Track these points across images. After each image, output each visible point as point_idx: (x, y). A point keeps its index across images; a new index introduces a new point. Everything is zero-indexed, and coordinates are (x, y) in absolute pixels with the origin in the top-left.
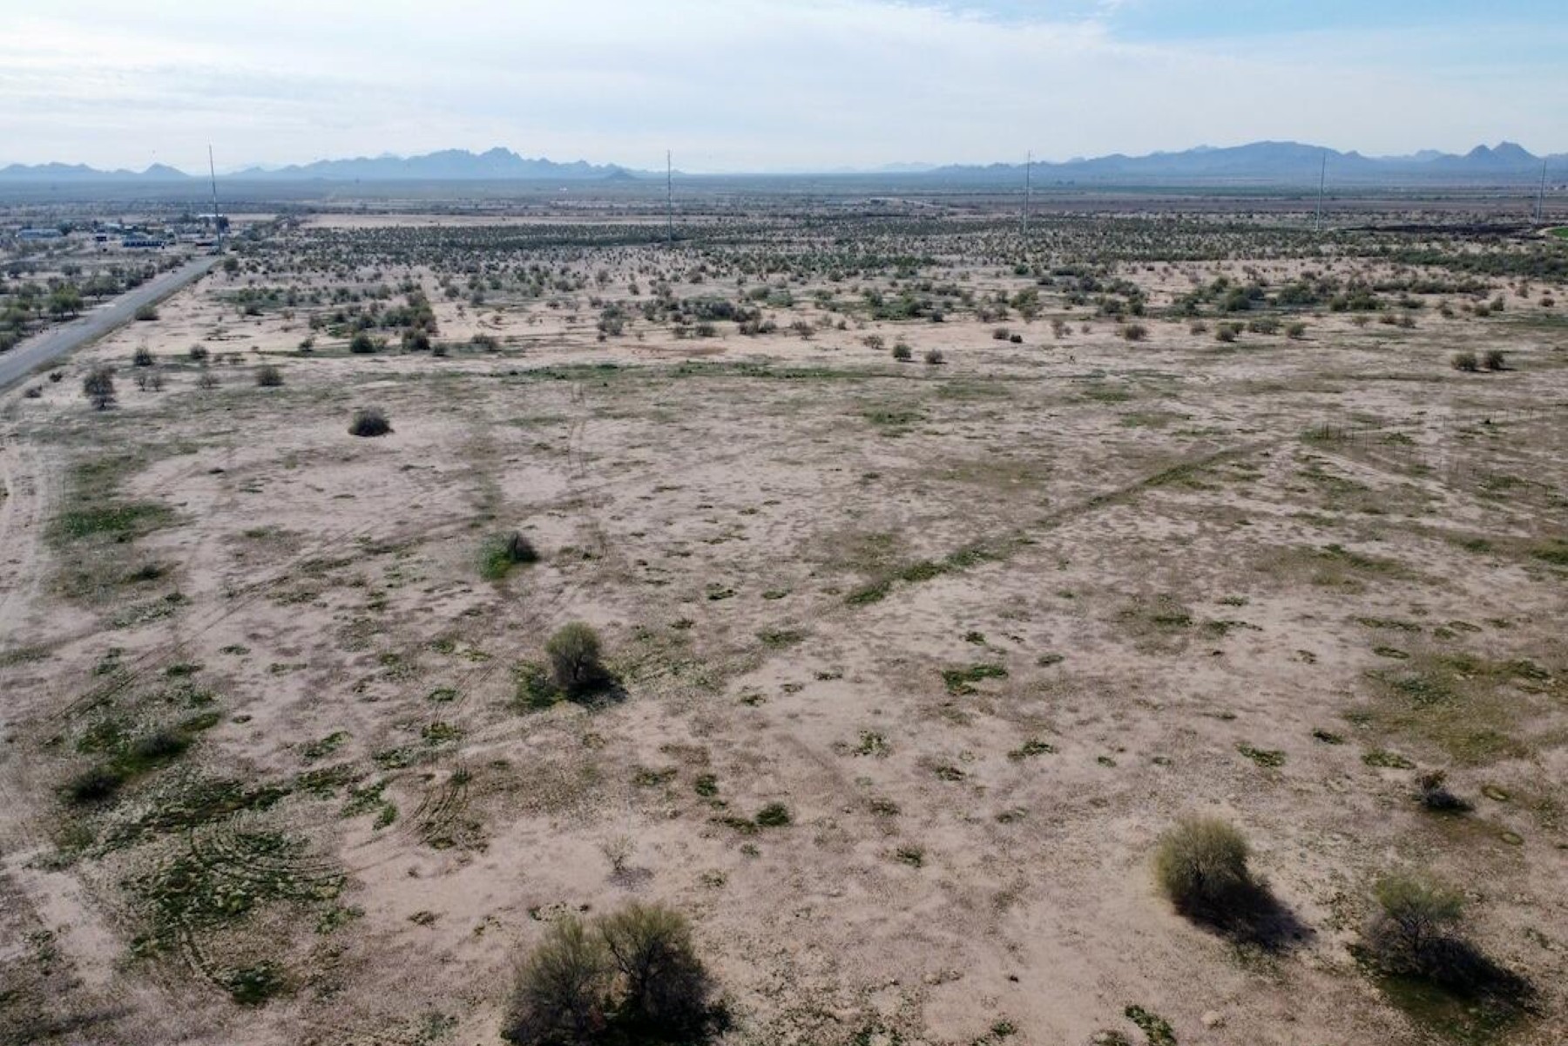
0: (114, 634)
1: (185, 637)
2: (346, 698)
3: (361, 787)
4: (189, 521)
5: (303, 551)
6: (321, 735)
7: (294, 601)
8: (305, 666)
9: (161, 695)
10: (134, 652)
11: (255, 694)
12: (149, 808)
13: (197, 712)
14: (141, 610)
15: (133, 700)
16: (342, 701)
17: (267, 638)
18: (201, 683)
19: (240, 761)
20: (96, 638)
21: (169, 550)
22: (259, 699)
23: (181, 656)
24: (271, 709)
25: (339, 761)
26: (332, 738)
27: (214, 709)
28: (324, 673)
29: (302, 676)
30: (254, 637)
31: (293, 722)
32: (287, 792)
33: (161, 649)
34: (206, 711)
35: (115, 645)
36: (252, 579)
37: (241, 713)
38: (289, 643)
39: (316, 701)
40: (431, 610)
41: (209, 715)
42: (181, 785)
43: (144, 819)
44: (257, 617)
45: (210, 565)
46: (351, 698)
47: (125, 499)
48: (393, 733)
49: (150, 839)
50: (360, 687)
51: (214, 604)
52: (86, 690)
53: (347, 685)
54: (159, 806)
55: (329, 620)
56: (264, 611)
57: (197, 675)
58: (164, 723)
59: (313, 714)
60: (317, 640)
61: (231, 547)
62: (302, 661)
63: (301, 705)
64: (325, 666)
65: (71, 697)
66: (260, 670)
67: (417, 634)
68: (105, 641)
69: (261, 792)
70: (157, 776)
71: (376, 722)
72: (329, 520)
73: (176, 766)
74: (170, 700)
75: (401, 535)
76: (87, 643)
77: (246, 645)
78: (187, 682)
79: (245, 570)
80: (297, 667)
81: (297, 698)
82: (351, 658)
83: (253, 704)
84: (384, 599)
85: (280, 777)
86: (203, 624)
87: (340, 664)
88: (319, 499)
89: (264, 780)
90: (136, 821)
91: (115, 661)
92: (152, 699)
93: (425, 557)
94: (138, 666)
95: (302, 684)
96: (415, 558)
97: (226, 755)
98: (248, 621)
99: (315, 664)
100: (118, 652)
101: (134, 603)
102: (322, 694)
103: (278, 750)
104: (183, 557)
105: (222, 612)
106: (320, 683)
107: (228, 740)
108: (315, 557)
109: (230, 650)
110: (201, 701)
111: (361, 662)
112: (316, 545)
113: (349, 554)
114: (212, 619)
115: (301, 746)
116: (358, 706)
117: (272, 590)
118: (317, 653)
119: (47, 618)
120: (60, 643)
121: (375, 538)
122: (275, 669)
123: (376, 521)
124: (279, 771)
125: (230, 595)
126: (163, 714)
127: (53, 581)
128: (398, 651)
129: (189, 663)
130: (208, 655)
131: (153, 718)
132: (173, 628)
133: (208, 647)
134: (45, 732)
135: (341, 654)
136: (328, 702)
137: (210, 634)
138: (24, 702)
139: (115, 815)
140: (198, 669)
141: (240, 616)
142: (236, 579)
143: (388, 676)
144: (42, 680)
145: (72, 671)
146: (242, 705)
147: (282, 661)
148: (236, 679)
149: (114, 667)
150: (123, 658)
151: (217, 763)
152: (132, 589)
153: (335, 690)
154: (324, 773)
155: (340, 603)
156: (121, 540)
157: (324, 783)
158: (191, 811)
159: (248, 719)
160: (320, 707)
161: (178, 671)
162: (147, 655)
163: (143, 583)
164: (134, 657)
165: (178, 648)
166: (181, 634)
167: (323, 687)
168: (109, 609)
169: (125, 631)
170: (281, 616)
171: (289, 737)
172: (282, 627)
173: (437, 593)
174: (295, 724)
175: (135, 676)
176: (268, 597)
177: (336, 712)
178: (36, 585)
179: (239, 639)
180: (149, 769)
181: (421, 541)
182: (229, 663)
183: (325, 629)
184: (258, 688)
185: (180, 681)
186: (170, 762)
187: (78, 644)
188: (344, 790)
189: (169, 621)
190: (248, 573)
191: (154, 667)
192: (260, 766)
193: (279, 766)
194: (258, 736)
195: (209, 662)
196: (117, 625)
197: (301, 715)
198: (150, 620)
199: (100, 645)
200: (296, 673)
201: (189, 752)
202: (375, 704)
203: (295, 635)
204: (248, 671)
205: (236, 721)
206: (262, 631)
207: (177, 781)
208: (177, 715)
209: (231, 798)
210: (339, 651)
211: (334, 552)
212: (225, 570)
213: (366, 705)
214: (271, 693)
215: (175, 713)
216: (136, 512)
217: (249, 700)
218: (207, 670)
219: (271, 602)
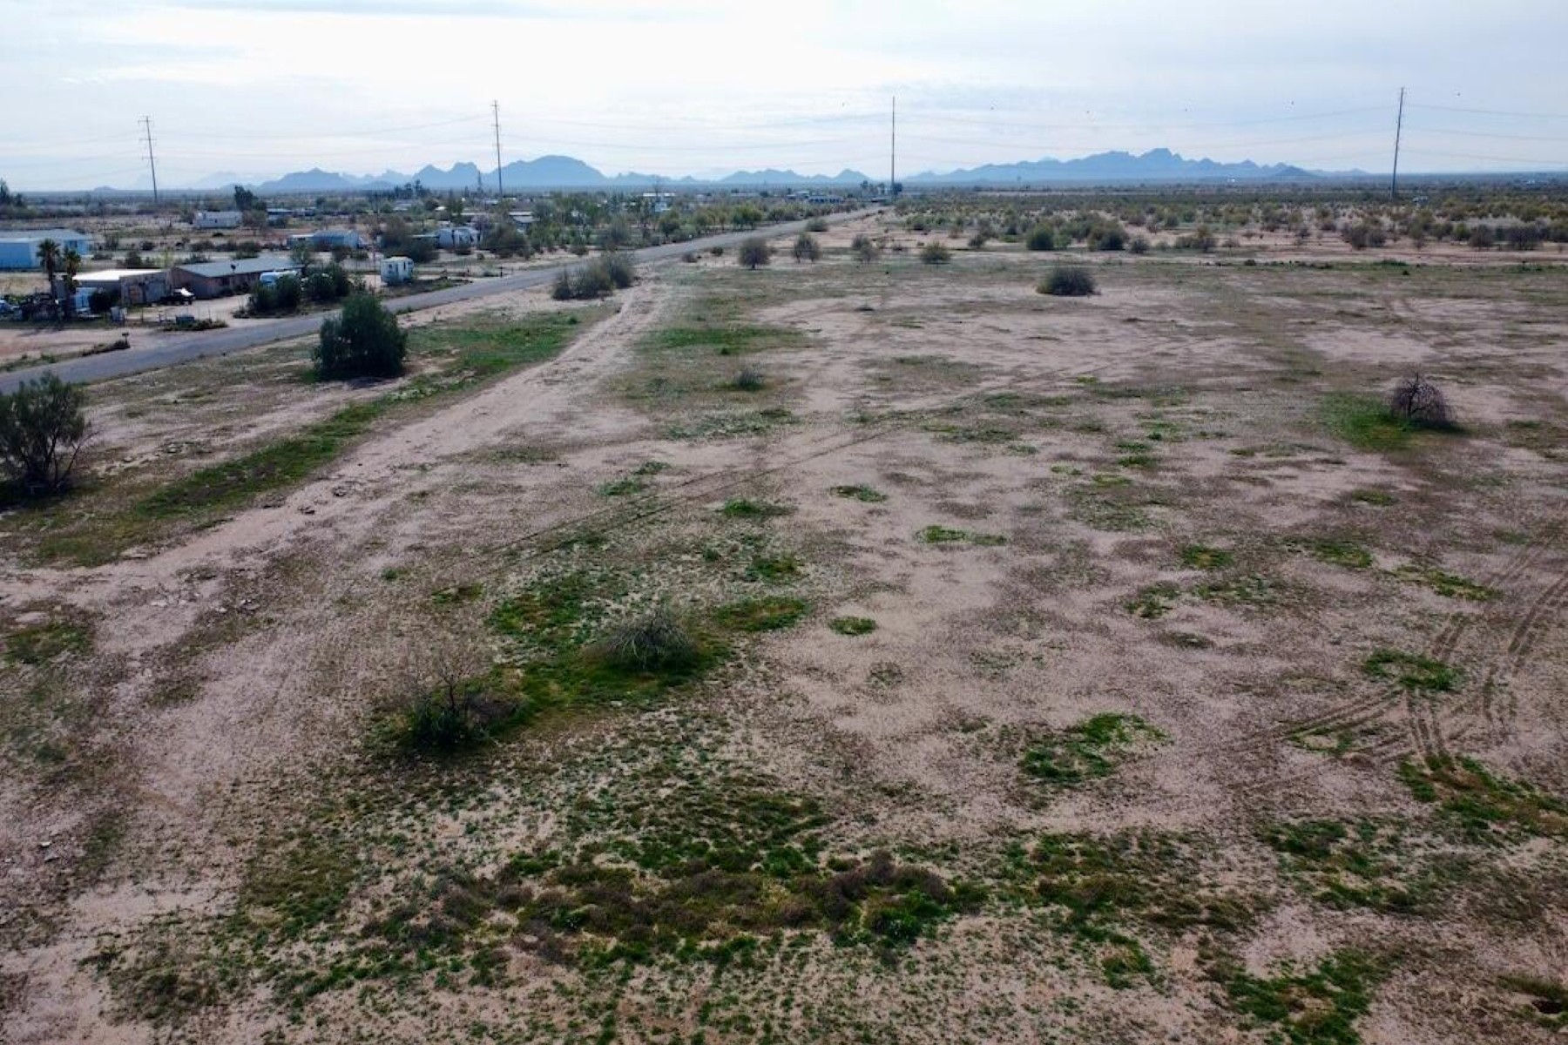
0: (664, 445)
1: (775, 462)
2: (1113, 624)
3: (1256, 960)
4: (822, 344)
5: (985, 384)
6: (1066, 713)
7: (972, 438)
8: (1001, 541)
9: (698, 547)
10: (684, 471)
11: (887, 576)
12: (544, 832)
13: (758, 590)
14: (720, 422)
15: (643, 546)
16: (1103, 631)
17: (921, 483)
18: (780, 537)
19: (832, 739)
20: (635, 447)
21: (784, 366)
22: (898, 588)
23: (759, 488)
24: (925, 616)
25: (1136, 817)
26: (1099, 728)
27: (795, 590)
28: (1046, 560)
29: (997, 559)
30: (897, 479)
31: (979, 659)
32: (969, 900)
33: (730, 473)
34: (778, 592)
35: (658, 458)
36: (900, 406)
37: (853, 611)
38: (966, 495)
39: (1038, 619)
40: (1265, 483)
41: (783, 603)
42: (658, 773)
43: (514, 870)
44: (906, 452)
45: (837, 385)
46: (1125, 626)
47: (746, 323)
48: (1297, 759)
49: (489, 969)
50: (1147, 605)
51: (834, 428)
52: (575, 514)
53: (1107, 594)
54: (577, 828)
55: (1043, 471)
56: (917, 444)
57: (778, 522)
58: (681, 600)
59: (1031, 647)
60: (1024, 499)
61: (871, 371)
62: (994, 531)
63: (999, 620)
64: (1050, 548)
65: (546, 521)
66: (903, 533)
67: (1254, 520)
68: (647, 452)
69: (881, 872)
70: (609, 730)
71: (1226, 707)
72: (1023, 358)
73: (668, 714)
74: (712, 557)
75: (1149, 380)
76: (616, 451)
77: (881, 489)
78: (756, 531)
79: (890, 395)
80: (983, 540)
81: (987, 602)
82: (1105, 541)
83: (881, 597)
84: (1150, 455)
85: (944, 828)
86: (808, 450)
87: (1083, 550)
88: (1007, 339)
89: (897, 824)
90: (488, 871)
91: (646, 479)
92: (678, 549)
93: (1210, 409)
94: (681, 491)
95: (997, 575)
96: (1192, 408)
97: (798, 711)
98: (888, 454)
99: (1023, 540)
100: (657, 468)
101: (714, 412)
102: (1048, 604)
103: (938, 729)
104: (802, 375)
105: (848, 438)
106: (1041, 580)
107: (810, 670)
108: (1004, 391)
109: (848, 492)
110: (773, 569)
111: (1132, 553)
112: (1005, 380)
113: (1065, 393)
114: (826, 445)
115: (1005, 732)
116: (1154, 652)
117: (933, 421)
118: (1025, 522)
119: (585, 417)
120: (577, 446)
121: (1104, 380)
122: (935, 536)
123: (1103, 364)
124: (942, 804)
125: (863, 420)
126: (687, 582)
127: (618, 382)
128: (1220, 544)
129: (770, 501)
130: (809, 494)
131: (665, 585)
132: (758, 448)
133: (809, 481)
134: (457, 574)
135: (1079, 530)
136: (1070, 627)
137: (817, 464)
138: (466, 517)
139: (448, 827)
140: (783, 512)
141: (874, 448)
142: (874, 403)
143: (1211, 592)
144: (518, 489)
145: (575, 483)
146: (858, 594)
147: (952, 524)
148: (854, 541)
149: (641, 487)
150: (661, 478)
151: (770, 730)
152: (718, 399)
153: (1080, 603)
154: (1100, 854)
155: (1059, 451)
156: (725, 352)
157: (1101, 898)
158: (653, 883)
159: (866, 627)
160: (1047, 635)
161: (745, 510)
162: (702, 478)
163: (733, 394)
164: (680, 479)
165: (757, 478)
166: (767, 456)
167: (1050, 590)
168: (673, 416)
169: (683, 443)
170: (948, 456)
171: (971, 698)
172: (951, 470)
173: (1260, 458)
174: (989, 667)
175: (668, 507)
176: (926, 429)
177: (1092, 658)
178: (595, 382)
179: (868, 478)
180: (602, 703)
181: (1193, 390)
182: (845, 512)
183: (1036, 484)
184: (897, 566)
185: (745, 527)
186: (659, 697)
187: (605, 452)
188: (1182, 957)
189: (755, 439)
190: (895, 398)
191: (707, 498)
192: (886, 770)
193: (941, 785)
194: (887, 676)
195: (805, 505)
196: (674, 435)
197: (999, 645)
198: (728, 436)
199: (636, 456)
200: (982, 551)
201: (713, 684)
202: (1197, 655)
203: (976, 487)
204: (879, 531)
205: (839, 626)
206: (912, 472)
207: (653, 759)
208: (715, 590)
209: (788, 867)
210: (1072, 524)
211: (1038, 388)
212: (859, 392)
213: (1174, 654)
214: (925, 580)
215: (713, 586)
216: (755, 333)
217: (876, 587)
218: (798, 518)
219: (932, 435)
